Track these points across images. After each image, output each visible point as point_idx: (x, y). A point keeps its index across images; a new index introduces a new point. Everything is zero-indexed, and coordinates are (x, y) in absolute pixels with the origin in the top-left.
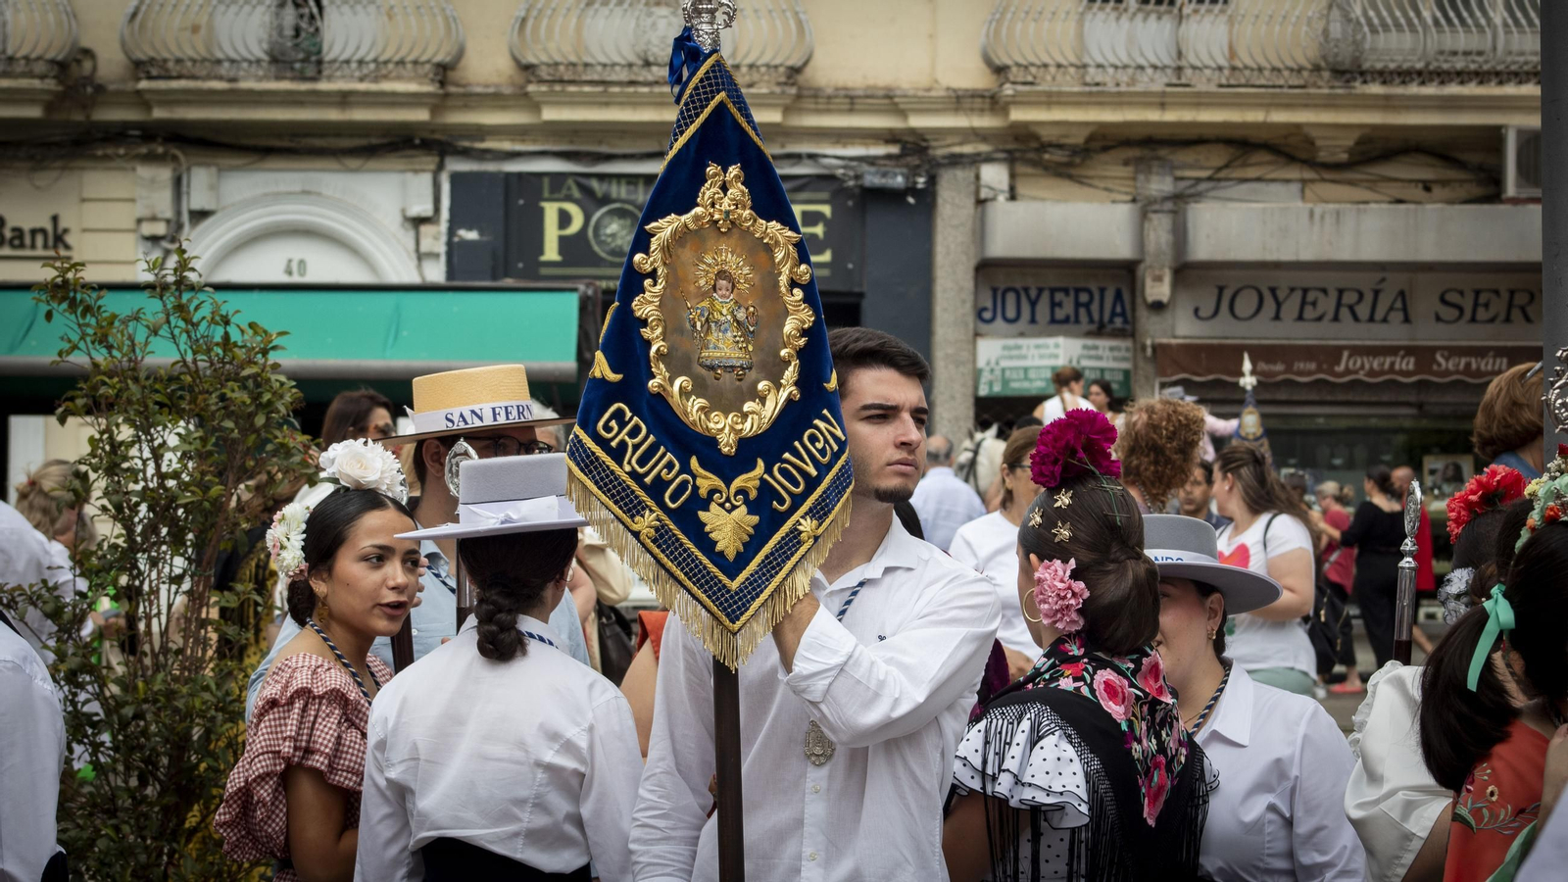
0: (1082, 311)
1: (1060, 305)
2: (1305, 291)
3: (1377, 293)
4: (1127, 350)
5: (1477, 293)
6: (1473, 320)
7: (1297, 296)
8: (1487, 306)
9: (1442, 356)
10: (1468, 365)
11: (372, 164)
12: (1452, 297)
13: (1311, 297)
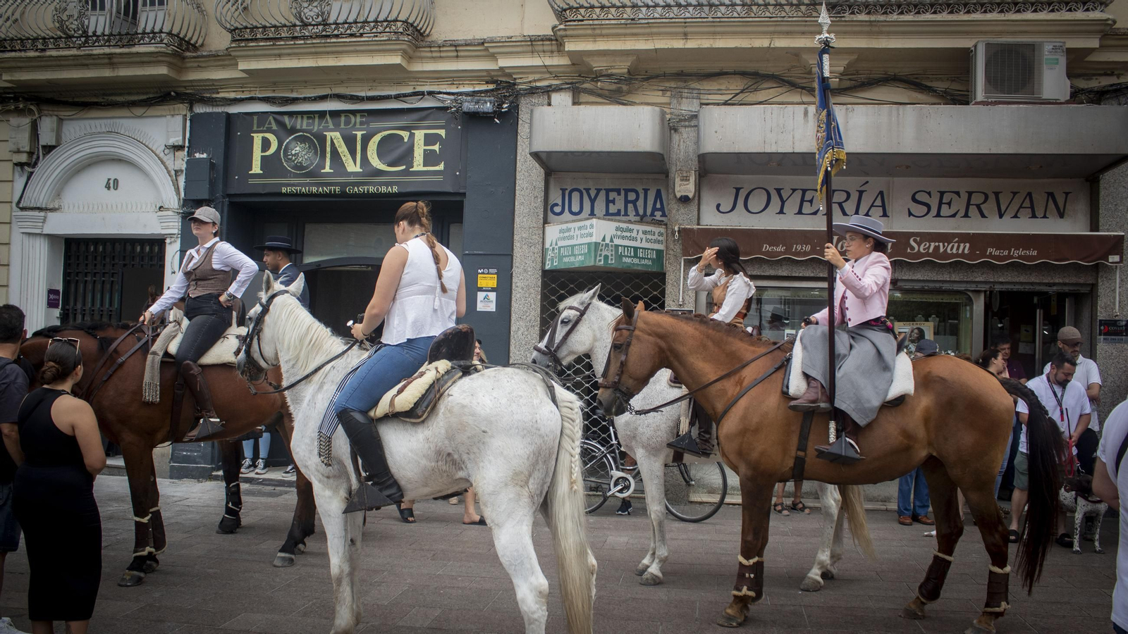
0: (630, 206)
1: (613, 202)
2: (804, 191)
3: (861, 193)
4: (660, 234)
5: (942, 194)
6: (938, 215)
7: (798, 195)
8: (949, 204)
9: (915, 241)
10: (937, 248)
11: (151, 111)
12: (921, 197)
13: (808, 196)
